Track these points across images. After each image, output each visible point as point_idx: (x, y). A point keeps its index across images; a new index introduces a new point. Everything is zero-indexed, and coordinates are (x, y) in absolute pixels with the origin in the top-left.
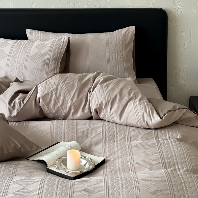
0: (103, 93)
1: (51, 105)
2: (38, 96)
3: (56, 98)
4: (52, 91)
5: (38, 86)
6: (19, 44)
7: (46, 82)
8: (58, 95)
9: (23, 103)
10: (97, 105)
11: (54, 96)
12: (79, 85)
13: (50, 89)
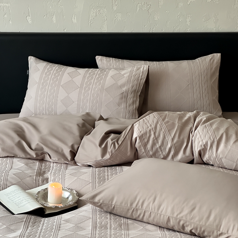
0: (207, 132)
1: (149, 146)
2: (135, 136)
3: (154, 138)
4: (150, 131)
5: (134, 124)
6: (92, 74)
7: (143, 120)
8: (157, 134)
9: (118, 144)
10: (201, 146)
11: (152, 136)
12: (179, 124)
13: (148, 128)
